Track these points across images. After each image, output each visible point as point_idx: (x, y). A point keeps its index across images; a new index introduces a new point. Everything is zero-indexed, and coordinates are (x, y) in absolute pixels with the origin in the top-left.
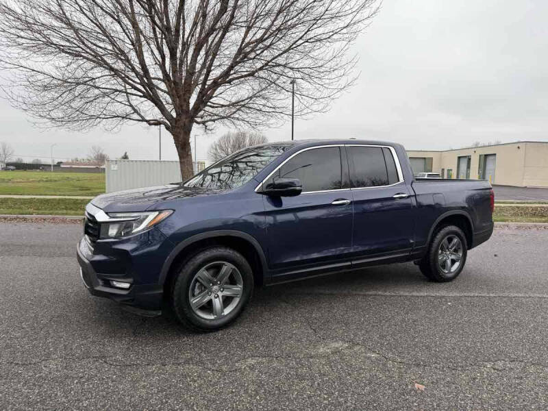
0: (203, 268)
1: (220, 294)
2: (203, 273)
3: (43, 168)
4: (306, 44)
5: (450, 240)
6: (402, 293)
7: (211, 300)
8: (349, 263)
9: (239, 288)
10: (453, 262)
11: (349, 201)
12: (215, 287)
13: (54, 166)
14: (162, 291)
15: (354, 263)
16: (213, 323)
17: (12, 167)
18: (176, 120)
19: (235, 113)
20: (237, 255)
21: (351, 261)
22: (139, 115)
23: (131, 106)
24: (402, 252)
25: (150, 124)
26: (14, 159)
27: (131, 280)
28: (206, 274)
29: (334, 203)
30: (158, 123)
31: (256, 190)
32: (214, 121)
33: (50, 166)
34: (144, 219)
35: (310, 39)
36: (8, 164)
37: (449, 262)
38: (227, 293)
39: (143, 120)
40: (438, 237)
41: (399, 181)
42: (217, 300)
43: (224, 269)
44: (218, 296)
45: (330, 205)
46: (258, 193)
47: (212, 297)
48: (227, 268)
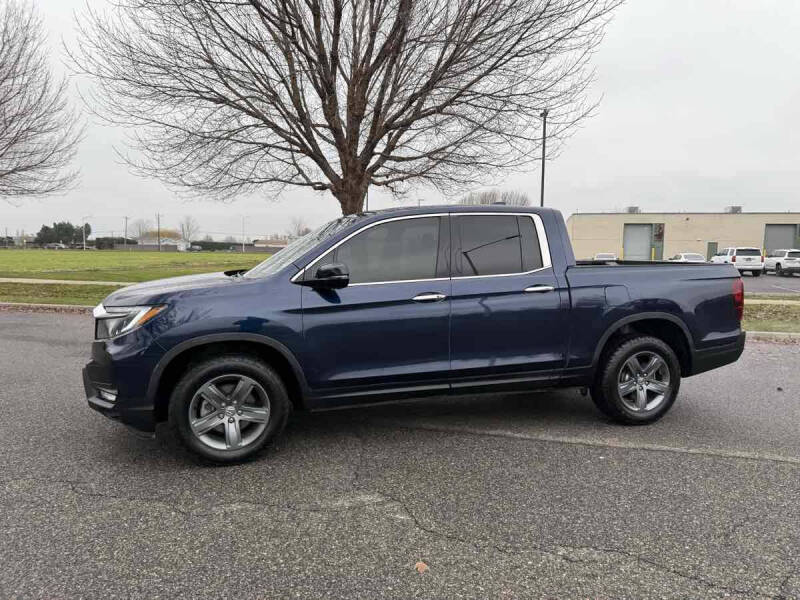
0: (208, 383)
1: (237, 418)
2: (209, 388)
3: (234, 249)
4: (516, 59)
5: (644, 360)
6: (542, 436)
7: (223, 424)
8: (447, 386)
9: (263, 412)
10: (651, 395)
11: (443, 296)
12: (231, 408)
13: (246, 245)
14: (152, 408)
15: (454, 386)
16: (225, 455)
17: (197, 247)
18: (344, 182)
19: (433, 167)
20: (260, 368)
21: (449, 383)
22: (304, 176)
23: (295, 164)
24: (543, 375)
25: (315, 189)
26: (201, 238)
27: (115, 392)
28: (213, 389)
29: (416, 298)
30: (323, 187)
31: (293, 279)
32: (402, 180)
33: (241, 245)
34: (135, 316)
35: (520, 51)
36: (193, 244)
37: (642, 395)
38: (247, 417)
39: (310, 184)
40: (617, 353)
41: (542, 266)
42: (232, 426)
43: (241, 385)
44: (234, 421)
45: (411, 302)
46: (295, 283)
47: (225, 420)
48: (246, 383)
